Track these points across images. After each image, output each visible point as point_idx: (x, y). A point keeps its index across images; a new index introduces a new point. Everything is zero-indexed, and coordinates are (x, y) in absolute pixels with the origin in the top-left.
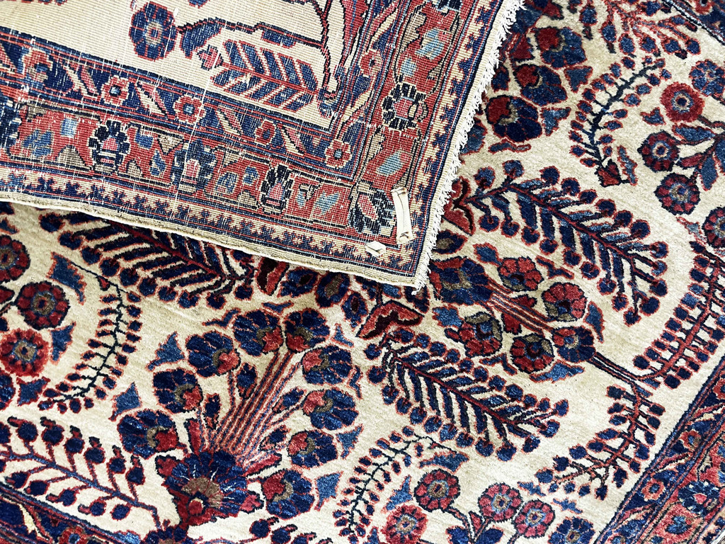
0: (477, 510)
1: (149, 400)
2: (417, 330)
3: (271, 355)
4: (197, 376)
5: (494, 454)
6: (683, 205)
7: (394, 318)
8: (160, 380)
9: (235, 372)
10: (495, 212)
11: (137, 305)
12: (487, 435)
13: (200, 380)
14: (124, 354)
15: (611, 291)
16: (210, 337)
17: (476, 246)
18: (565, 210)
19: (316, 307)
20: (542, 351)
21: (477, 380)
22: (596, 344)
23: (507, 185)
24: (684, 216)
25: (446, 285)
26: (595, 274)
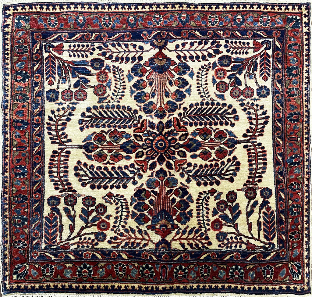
0: (86, 90)
1: (186, 77)
2: (133, 129)
3: (165, 103)
4: (179, 89)
5: (92, 107)
7: (141, 128)
8: (187, 83)
9: (171, 94)
10: (132, 169)
11: (202, 98)
12: (97, 111)
13: (178, 88)
14: (198, 85)
15: (90, 166)
16: (181, 100)
17: (132, 158)
19: (162, 120)
20: (98, 141)
21: (109, 124)
22: (84, 151)
23: (134, 177)
25: (133, 144)
26: (97, 168)
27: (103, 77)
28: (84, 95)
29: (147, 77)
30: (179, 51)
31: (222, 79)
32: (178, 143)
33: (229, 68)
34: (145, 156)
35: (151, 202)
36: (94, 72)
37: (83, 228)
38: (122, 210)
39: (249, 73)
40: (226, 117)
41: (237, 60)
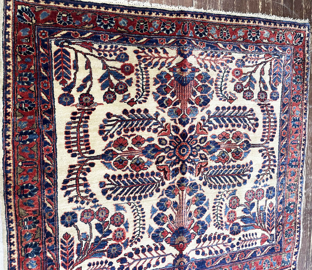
0: (246, 201)
1: (156, 227)
2: (208, 166)
4: (163, 212)
5: (242, 184)
6: (251, 97)
7: (201, 167)
8: (156, 219)
9: (172, 205)
10: (210, 125)
11: (140, 204)
12: (238, 181)
13: (164, 213)
14: (143, 219)
15: (246, 127)
18: (226, 115)
19: (183, 176)
20: (239, 152)
21: (229, 169)
22: (250, 142)
23: (209, 117)
24: (252, 99)
25: (209, 150)
26: (241, 125)
28: (248, 196)
29: (194, 221)
30: (162, 256)
31: (118, 229)
32: (166, 153)
33: (110, 243)
34: (199, 138)
35: (194, 93)
36: (238, 221)
37: (254, 71)
38: (221, 87)
39: (86, 240)
40: (114, 184)
41: (101, 254)
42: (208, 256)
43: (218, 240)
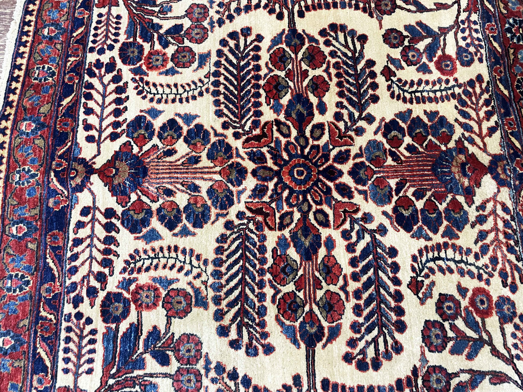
0: (176, 337)
1: (158, 123)
2: (267, 231)
3: (212, 165)
4: (182, 137)
5: (218, 324)
7: (266, 215)
8: (172, 123)
9: (194, 153)
10: (354, 234)
11: (205, 93)
12: (227, 312)
14: (177, 100)
16: (207, 133)
17: (330, 236)
19: (250, 170)
21: (257, 284)
22: (319, 345)
23: (372, 232)
24: (426, 349)
25: (300, 232)
26: (358, 315)
27: (147, 297)
28: (188, 343)
29: (153, 201)
30: (100, 136)
31: (168, 58)
32: (296, 139)
34: (325, 208)
35: (419, 195)
36: (132, 317)
40: (244, 49)
42: (72, 236)
43: (99, 260)
